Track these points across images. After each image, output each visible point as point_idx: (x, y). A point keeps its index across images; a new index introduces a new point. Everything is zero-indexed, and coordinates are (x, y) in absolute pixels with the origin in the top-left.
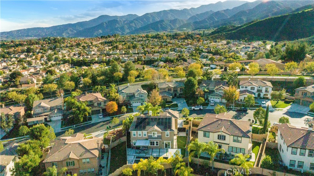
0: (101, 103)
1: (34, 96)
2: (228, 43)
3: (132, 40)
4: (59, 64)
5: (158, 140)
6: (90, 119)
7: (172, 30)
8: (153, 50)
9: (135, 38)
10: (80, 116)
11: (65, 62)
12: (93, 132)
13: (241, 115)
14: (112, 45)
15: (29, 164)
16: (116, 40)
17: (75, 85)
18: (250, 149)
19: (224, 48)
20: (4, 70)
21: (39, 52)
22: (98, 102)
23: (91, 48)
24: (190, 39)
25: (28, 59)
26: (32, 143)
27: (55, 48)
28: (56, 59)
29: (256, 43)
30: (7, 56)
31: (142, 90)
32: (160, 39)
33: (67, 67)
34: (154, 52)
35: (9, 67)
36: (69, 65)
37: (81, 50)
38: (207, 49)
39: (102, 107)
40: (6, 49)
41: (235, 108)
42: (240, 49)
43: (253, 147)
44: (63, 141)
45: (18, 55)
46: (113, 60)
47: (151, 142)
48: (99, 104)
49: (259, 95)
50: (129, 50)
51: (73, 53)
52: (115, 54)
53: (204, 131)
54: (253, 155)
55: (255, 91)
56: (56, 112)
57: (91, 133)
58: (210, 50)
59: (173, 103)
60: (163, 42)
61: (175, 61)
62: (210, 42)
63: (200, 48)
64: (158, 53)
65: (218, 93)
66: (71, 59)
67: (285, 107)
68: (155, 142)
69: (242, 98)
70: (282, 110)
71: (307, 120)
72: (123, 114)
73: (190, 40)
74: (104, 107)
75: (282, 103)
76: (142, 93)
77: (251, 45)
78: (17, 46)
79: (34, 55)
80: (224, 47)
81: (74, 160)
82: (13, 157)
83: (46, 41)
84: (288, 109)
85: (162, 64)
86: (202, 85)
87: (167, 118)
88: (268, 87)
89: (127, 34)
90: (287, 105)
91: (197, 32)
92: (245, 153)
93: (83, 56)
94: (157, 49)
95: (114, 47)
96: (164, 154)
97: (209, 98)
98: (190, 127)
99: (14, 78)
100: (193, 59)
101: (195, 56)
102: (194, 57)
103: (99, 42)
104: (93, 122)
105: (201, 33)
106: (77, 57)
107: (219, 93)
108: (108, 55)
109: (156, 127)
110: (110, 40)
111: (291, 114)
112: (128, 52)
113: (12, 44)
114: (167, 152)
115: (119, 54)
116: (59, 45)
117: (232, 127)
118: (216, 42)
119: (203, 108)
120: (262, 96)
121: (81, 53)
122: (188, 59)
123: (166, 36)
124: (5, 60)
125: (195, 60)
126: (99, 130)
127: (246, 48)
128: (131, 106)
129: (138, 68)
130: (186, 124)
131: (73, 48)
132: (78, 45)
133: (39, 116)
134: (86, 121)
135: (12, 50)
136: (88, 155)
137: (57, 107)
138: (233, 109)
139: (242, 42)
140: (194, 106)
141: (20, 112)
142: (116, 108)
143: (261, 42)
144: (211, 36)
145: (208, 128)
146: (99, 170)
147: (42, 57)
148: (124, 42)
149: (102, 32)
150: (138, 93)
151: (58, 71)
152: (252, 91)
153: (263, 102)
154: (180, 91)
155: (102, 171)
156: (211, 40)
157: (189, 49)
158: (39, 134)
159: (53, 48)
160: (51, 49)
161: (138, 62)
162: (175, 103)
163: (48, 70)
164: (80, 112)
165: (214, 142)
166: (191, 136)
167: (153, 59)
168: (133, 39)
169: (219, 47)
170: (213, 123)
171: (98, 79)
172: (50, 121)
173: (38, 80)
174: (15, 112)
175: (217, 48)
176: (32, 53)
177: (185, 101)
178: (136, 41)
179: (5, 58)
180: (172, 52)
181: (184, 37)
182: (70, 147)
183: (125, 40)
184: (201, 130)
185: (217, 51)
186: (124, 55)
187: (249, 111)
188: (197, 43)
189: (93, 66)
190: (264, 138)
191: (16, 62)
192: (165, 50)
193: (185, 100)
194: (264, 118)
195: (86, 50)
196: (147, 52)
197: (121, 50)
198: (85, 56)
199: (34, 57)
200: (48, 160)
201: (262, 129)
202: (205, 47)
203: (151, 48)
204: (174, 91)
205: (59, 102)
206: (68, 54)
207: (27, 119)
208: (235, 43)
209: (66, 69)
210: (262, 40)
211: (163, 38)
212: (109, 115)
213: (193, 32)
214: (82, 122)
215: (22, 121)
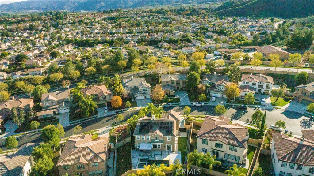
0: (106, 97)
1: (42, 88)
2: (234, 21)
3: (135, 16)
4: (63, 45)
5: (161, 144)
6: (96, 113)
7: (177, 3)
8: (158, 28)
9: (138, 14)
10: (87, 111)
11: (68, 42)
12: (100, 127)
13: (240, 114)
14: (115, 22)
15: (44, 169)
16: (119, 16)
17: (80, 74)
18: (245, 154)
19: (230, 27)
20: (9, 51)
21: (41, 30)
22: (103, 96)
23: (94, 25)
24: (195, 15)
25: (31, 37)
26: (44, 146)
27: (58, 24)
28: (59, 38)
29: (263, 21)
30: (10, 34)
31: (146, 84)
32: (164, 15)
33: (71, 47)
34: (158, 31)
35: (13, 47)
36: (72, 46)
37: (83, 27)
38: (213, 28)
39: (107, 101)
40: (9, 25)
41: (235, 105)
42: (247, 28)
43: (248, 153)
44: (73, 144)
45: (21, 33)
46: (117, 41)
47: (154, 145)
48: (104, 98)
49: (260, 91)
50: (132, 28)
51: (76, 31)
52: (119, 33)
53: (203, 139)
54: (248, 162)
55: (256, 87)
56: (63, 105)
57: (98, 129)
58: (215, 29)
59: (176, 97)
60: (167, 19)
61: (179, 42)
62: (216, 18)
63: (205, 26)
64: (162, 32)
65: (219, 88)
66: (74, 39)
67: (284, 105)
68: (158, 145)
69: (243, 94)
70: (280, 108)
71: (303, 121)
72: (127, 108)
73: (195, 17)
74: (109, 101)
75: (281, 100)
76: (146, 87)
77: (258, 23)
78: (18, 22)
79: (37, 33)
80: (230, 25)
81: (84, 164)
82: (28, 157)
83: (48, 16)
84: (287, 107)
85: (166, 45)
86: (204, 80)
87: (169, 122)
88: (269, 83)
89: (131, 7)
90: (287, 102)
91: (203, 6)
92: (240, 160)
93: (86, 35)
94: (160, 27)
95: (117, 25)
96: (166, 157)
97: (211, 93)
98: (190, 128)
99: (20, 61)
100: (197, 39)
101: (200, 36)
102: (198, 38)
103: (102, 18)
104: (99, 116)
105: (207, 7)
106: (80, 36)
107: (221, 88)
108: (112, 34)
109: (158, 132)
110: (113, 16)
111: (289, 114)
112: (131, 31)
113: (14, 19)
114: (168, 155)
115: (122, 33)
116: (61, 22)
117: (229, 136)
118: (222, 19)
119: (204, 104)
120: (263, 91)
121: (84, 31)
122: (192, 40)
123: (171, 11)
124: (9, 39)
125: (199, 41)
126: (105, 126)
127: (253, 27)
128: (135, 99)
129: (142, 50)
130: (187, 124)
131: (75, 25)
132: (81, 22)
133: (48, 110)
134: (92, 115)
135: (14, 26)
136: (96, 159)
137: (64, 99)
138: (233, 106)
139: (249, 19)
140: (195, 101)
141: (30, 104)
142: (120, 102)
143: (268, 20)
144: (218, 12)
145: (207, 136)
146: (106, 172)
147: (45, 36)
148: (127, 17)
149: (104, 5)
150: (142, 87)
151: (62, 52)
152: (253, 86)
153: (263, 100)
154: (183, 84)
155: (110, 172)
156: (217, 17)
157: (193, 27)
158: (50, 135)
159: (56, 25)
160: (54, 26)
161: (142, 43)
162: (177, 97)
163: (52, 52)
164: (87, 107)
165: (212, 149)
166: (191, 139)
167: (157, 40)
168: (136, 14)
169: (225, 25)
170: (211, 131)
171: (103, 68)
172: (59, 114)
173: (43, 63)
174: (25, 105)
175: (223, 26)
176: (34, 31)
177: (187, 95)
178: (139, 17)
179: (9, 36)
180: (176, 31)
181: (189, 12)
182: (80, 150)
183: (129, 16)
184: (200, 138)
185: (223, 30)
186: (127, 35)
187: (248, 109)
188: (202, 20)
189: (97, 47)
190: (259, 143)
191: (20, 42)
192: (169, 28)
193: (188, 93)
194: (262, 121)
195: (88, 27)
196: (151, 31)
197: (125, 28)
198: (88, 35)
199: (37, 36)
200: (61, 164)
201: (259, 131)
202: (210, 26)
203: (155, 26)
204: (177, 84)
205: (66, 95)
206: (71, 32)
207: (37, 112)
208: (241, 20)
209: (69, 49)
210: (270, 17)
211: (167, 13)
212: (114, 109)
213: (199, 6)
214: (89, 117)
215: (32, 116)
